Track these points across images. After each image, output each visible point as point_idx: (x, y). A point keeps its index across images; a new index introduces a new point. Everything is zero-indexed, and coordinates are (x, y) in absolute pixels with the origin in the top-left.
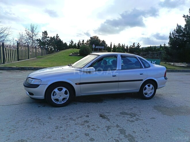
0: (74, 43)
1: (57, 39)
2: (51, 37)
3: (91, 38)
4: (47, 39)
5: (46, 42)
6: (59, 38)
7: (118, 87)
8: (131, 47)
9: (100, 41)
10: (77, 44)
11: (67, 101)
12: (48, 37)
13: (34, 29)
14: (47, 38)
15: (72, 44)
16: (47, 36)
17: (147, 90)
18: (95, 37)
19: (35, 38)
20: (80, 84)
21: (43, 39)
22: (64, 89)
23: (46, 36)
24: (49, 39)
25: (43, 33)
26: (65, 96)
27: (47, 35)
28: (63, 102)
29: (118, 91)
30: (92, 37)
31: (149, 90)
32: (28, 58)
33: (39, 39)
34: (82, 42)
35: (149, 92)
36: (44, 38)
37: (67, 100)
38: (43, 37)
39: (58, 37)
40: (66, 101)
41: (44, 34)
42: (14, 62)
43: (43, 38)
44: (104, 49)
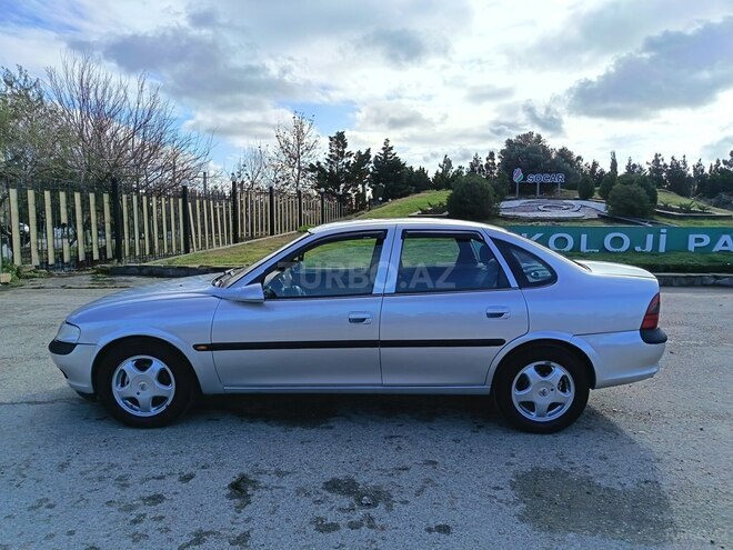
0: (455, 167)
1: (386, 157)
2: (359, 152)
3: (509, 142)
4: (345, 160)
5: (341, 172)
6: (393, 152)
7: (381, 367)
8: (722, 165)
9: (546, 152)
10: (464, 171)
11: (168, 407)
12: (350, 155)
13: (305, 129)
14: (343, 157)
15: (445, 171)
16: (346, 150)
17: (530, 389)
18: (527, 137)
19: (306, 160)
20: (212, 347)
21: (332, 163)
22: (157, 365)
23: (341, 150)
24: (352, 159)
25: (331, 139)
26: (161, 390)
27: (345, 145)
28: (154, 411)
29: (382, 385)
30: (513, 138)
31: (544, 390)
32: (272, 234)
33: (318, 163)
34: (484, 162)
35: (542, 402)
36: (337, 159)
37: (168, 403)
38: (331, 156)
39: (391, 148)
40: (164, 408)
41: (337, 143)
42: (221, 247)
43: (332, 159)
44: (568, 186)
